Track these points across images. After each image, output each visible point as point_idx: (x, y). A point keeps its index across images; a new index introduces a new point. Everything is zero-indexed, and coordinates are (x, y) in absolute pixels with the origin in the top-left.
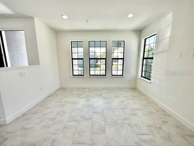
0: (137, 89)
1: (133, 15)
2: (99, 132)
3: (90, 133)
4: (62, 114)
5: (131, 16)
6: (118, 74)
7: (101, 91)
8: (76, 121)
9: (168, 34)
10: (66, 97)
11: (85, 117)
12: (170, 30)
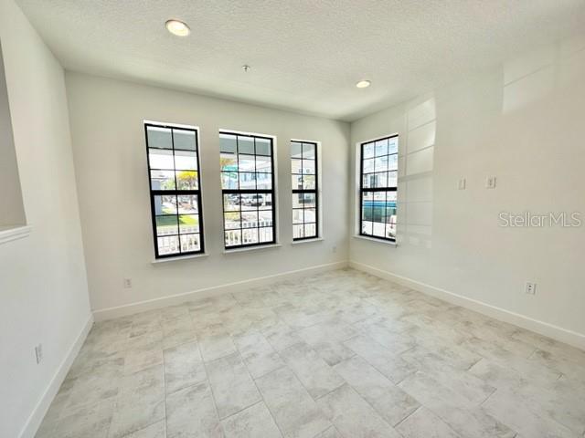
0: (353, 269)
1: (368, 84)
2: (405, 409)
3: (391, 428)
4: (235, 422)
5: (363, 84)
6: (306, 236)
7: (274, 293)
8: (311, 417)
9: (431, 140)
10: (172, 350)
11: (325, 390)
12: (434, 133)
